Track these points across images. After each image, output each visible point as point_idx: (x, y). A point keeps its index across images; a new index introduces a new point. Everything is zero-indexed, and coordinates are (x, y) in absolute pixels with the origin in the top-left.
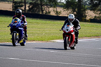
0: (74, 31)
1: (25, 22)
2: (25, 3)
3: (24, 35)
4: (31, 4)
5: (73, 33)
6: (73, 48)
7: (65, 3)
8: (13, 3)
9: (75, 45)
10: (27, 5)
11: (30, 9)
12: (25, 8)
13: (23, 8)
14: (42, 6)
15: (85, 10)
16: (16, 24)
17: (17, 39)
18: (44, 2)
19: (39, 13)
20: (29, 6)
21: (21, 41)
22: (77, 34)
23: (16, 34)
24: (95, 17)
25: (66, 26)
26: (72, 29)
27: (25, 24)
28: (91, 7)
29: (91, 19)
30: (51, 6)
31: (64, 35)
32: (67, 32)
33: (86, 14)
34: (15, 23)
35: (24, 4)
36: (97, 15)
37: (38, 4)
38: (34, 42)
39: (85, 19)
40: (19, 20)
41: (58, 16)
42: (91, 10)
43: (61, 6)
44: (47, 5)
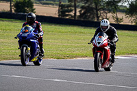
0: (108, 44)
1: (40, 31)
2: (76, 7)
3: (38, 51)
4: (82, 7)
5: (107, 48)
6: (108, 69)
7: (128, 6)
8: (60, 6)
9: (110, 65)
10: (78, 10)
11: (81, 15)
12: (75, 13)
13: (72, 13)
14: (97, 10)
16: (26, 35)
17: (28, 56)
18: (100, 5)
19: (93, 20)
20: (80, 11)
21: (35, 59)
22: (113, 48)
23: (27, 49)
25: (97, 38)
26: (106, 42)
27: (41, 34)
30: (110, 11)
31: (94, 50)
32: (98, 46)
34: (25, 32)
35: (73, 8)
37: (92, 9)
38: (87, 58)
40: (31, 28)
43: (122, 11)
44: (104, 9)
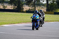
15: (22, 5)
24: (29, 9)
28: (27, 3)
29: (26, 11)
33: (23, 8)
36: (31, 8)
39: (23, 11)
41: (5, 9)
42: (26, 5)
